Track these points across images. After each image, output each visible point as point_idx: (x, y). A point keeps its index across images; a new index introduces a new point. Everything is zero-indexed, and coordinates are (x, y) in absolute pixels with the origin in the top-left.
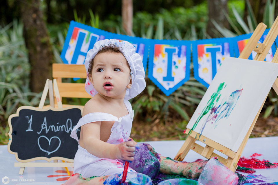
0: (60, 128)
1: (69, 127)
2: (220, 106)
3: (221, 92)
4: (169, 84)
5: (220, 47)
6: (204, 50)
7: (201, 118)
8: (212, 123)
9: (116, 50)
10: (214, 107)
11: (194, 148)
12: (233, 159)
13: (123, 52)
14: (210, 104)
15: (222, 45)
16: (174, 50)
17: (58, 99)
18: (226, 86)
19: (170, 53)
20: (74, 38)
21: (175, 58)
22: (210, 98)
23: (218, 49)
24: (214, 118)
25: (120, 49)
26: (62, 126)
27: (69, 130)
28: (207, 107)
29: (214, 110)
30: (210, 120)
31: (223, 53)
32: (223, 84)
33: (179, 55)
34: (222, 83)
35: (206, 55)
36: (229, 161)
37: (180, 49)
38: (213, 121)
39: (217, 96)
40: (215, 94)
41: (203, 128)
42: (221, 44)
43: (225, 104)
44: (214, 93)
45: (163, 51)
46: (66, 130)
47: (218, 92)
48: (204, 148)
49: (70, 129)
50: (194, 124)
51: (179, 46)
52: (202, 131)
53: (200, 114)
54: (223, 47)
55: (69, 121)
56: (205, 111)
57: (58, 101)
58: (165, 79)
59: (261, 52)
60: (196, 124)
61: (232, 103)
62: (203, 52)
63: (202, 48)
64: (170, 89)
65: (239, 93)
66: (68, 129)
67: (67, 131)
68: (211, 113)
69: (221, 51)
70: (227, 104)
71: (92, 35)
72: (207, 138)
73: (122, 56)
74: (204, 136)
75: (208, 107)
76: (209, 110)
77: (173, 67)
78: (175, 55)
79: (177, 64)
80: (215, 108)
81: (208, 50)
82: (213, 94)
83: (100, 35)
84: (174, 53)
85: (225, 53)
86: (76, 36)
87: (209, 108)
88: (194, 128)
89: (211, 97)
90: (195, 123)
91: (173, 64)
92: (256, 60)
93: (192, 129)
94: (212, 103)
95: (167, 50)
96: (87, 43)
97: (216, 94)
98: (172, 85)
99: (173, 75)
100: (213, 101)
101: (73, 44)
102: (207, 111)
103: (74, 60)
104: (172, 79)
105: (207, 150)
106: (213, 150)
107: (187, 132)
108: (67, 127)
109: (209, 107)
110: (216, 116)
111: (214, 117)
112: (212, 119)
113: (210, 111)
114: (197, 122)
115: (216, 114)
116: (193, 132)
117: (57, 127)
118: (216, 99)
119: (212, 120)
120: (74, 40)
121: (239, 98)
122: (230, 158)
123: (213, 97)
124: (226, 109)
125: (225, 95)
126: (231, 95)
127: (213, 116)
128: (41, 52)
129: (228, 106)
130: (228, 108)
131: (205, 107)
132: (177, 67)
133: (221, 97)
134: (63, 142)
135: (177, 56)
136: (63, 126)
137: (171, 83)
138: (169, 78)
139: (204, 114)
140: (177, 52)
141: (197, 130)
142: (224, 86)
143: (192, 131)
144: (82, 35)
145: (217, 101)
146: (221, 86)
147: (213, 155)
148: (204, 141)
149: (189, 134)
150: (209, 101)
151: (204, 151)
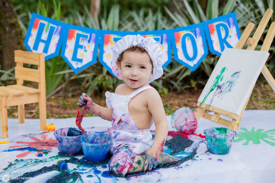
2: (223, 84)
3: (224, 74)
7: (209, 93)
8: (219, 96)
9: (142, 50)
10: (219, 85)
11: (204, 116)
12: (236, 120)
13: (148, 51)
14: (216, 83)
20: (35, 27)
22: (215, 79)
24: (220, 93)
25: (146, 49)
28: (213, 85)
29: (219, 87)
30: (217, 94)
32: (225, 68)
34: (224, 67)
36: (234, 122)
38: (219, 95)
39: (221, 77)
40: (218, 76)
41: (212, 101)
43: (227, 82)
48: (212, 115)
52: (211, 103)
53: (208, 91)
56: (212, 89)
59: (252, 44)
61: (234, 82)
65: (239, 74)
68: (217, 89)
70: (230, 82)
71: (51, 25)
72: (215, 108)
73: (147, 55)
74: (212, 107)
75: (214, 85)
76: (215, 87)
83: (57, 26)
86: (37, 26)
87: (215, 86)
88: (204, 102)
90: (205, 98)
92: (249, 49)
93: (203, 102)
94: (217, 82)
96: (46, 32)
97: (220, 76)
100: (218, 80)
101: (34, 33)
102: (214, 88)
105: (216, 115)
106: (219, 116)
107: (198, 105)
110: (222, 91)
111: (220, 92)
112: (219, 93)
113: (216, 88)
115: (221, 90)
116: (203, 104)
118: (220, 79)
119: (218, 94)
120: (35, 29)
121: (239, 77)
122: (234, 120)
123: (218, 78)
124: (229, 86)
125: (227, 76)
126: (232, 76)
129: (230, 84)
130: (231, 85)
133: (224, 77)
139: (212, 90)
141: (207, 102)
142: (226, 70)
144: (43, 25)
145: (221, 80)
146: (224, 70)
147: (220, 119)
148: (213, 109)
149: (200, 105)
150: (215, 81)
151: (212, 117)
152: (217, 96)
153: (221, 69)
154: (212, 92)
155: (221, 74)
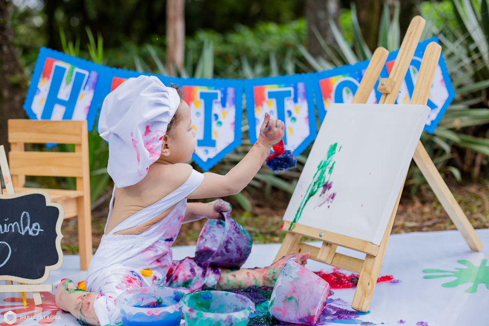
0: (11, 226)
1: (25, 225)
3: (335, 158)
4: (207, 152)
5: (291, 89)
6: (264, 95)
7: (306, 201)
8: (329, 207)
10: (327, 182)
11: (300, 250)
14: (319, 179)
15: (293, 87)
16: (215, 96)
17: (7, 179)
18: (340, 148)
19: (208, 99)
21: (217, 109)
22: (317, 169)
23: (288, 94)
24: (331, 199)
26: (13, 224)
27: (26, 231)
28: (313, 184)
29: (328, 186)
30: (324, 203)
31: (296, 100)
32: (336, 145)
33: (223, 104)
34: (333, 143)
35: (267, 102)
36: (370, 261)
37: (225, 93)
38: (329, 204)
39: (328, 164)
40: (323, 163)
42: (292, 85)
44: (322, 161)
45: (197, 96)
46: (19, 231)
47: (328, 158)
48: (319, 249)
49: (26, 228)
50: (296, 213)
51: (222, 89)
53: (303, 197)
54: (296, 89)
55: (25, 215)
56: (312, 191)
57: (7, 183)
58: (200, 143)
60: (299, 213)
62: (263, 99)
63: (262, 91)
64: (209, 160)
66: (24, 228)
67: (21, 232)
68: (324, 192)
69: (293, 96)
72: (325, 232)
75: (315, 183)
76: (318, 187)
77: (214, 124)
78: (216, 102)
79: (220, 119)
80: (329, 183)
81: (272, 95)
82: (321, 163)
84: (214, 101)
85: (299, 100)
87: (319, 185)
88: (297, 220)
89: (319, 167)
90: (298, 211)
91: (213, 118)
93: (294, 221)
94: (322, 177)
95: (203, 95)
96: (67, 84)
97: (325, 162)
98: (212, 153)
99: (214, 137)
100: (323, 172)
102: (315, 189)
103: (47, 113)
104: (212, 144)
105: (327, 249)
106: (335, 249)
107: (286, 227)
108: (22, 225)
109: (318, 183)
110: (334, 195)
111: (330, 197)
112: (328, 200)
113: (321, 189)
114: (301, 210)
115: (331, 192)
116: (296, 226)
117: (5, 225)
118: (328, 170)
119: (327, 202)
120: (45, 79)
122: (369, 255)
123: (322, 167)
127: (327, 197)
128: (11, 99)
131: (311, 185)
132: (220, 123)
133: (335, 165)
134: (16, 251)
135: (220, 105)
136: (15, 223)
137: (210, 149)
138: (207, 141)
139: (311, 195)
140: (219, 99)
141: (304, 221)
142: (337, 149)
143: (294, 224)
145: (330, 171)
146: (333, 149)
147: (336, 255)
148: (320, 236)
149: (290, 229)
150: (316, 174)
151: (320, 252)
152: (326, 205)
153: (327, 148)
154: (312, 198)
155: (330, 159)
